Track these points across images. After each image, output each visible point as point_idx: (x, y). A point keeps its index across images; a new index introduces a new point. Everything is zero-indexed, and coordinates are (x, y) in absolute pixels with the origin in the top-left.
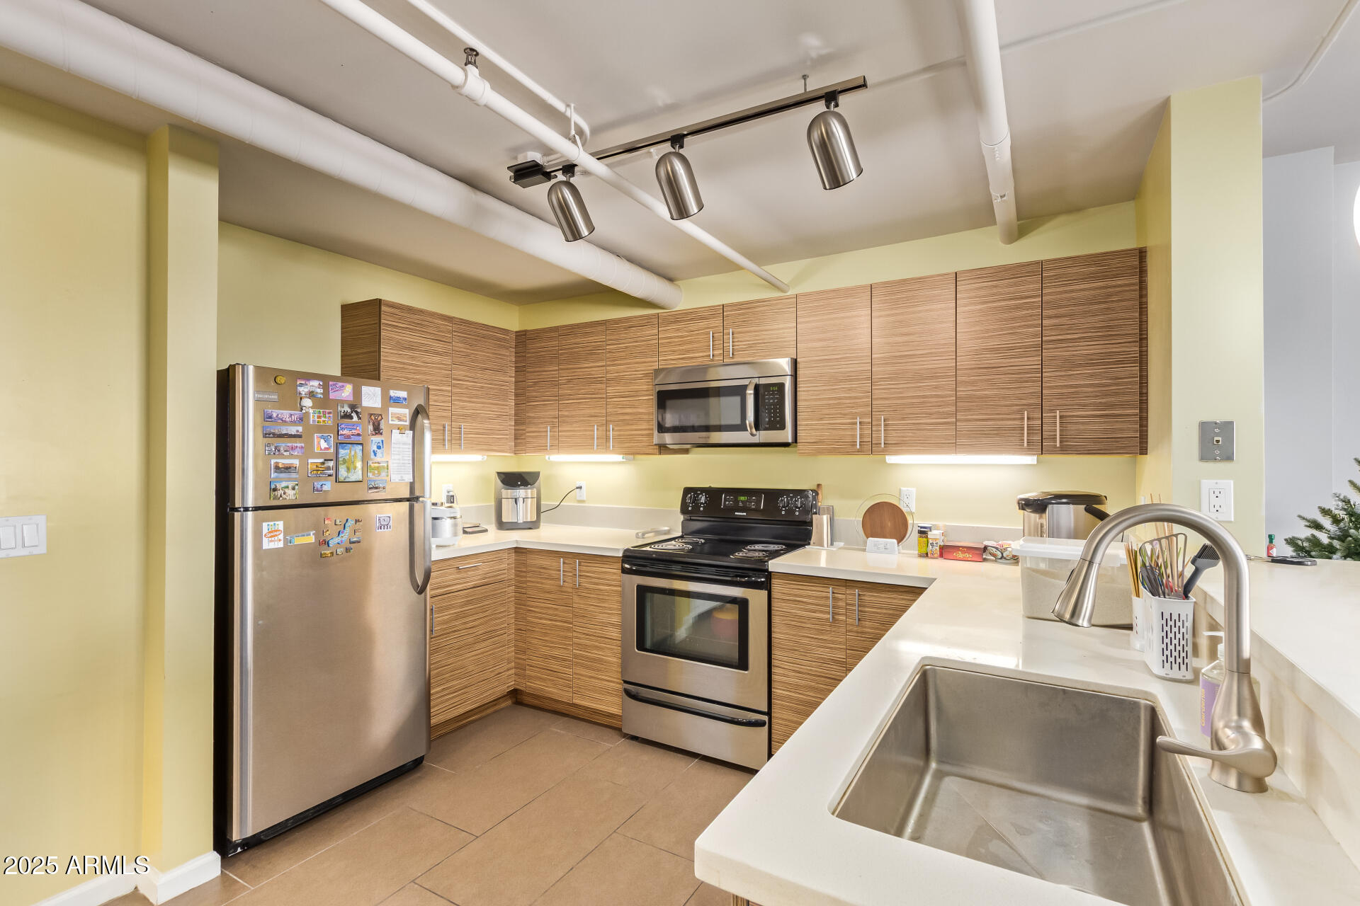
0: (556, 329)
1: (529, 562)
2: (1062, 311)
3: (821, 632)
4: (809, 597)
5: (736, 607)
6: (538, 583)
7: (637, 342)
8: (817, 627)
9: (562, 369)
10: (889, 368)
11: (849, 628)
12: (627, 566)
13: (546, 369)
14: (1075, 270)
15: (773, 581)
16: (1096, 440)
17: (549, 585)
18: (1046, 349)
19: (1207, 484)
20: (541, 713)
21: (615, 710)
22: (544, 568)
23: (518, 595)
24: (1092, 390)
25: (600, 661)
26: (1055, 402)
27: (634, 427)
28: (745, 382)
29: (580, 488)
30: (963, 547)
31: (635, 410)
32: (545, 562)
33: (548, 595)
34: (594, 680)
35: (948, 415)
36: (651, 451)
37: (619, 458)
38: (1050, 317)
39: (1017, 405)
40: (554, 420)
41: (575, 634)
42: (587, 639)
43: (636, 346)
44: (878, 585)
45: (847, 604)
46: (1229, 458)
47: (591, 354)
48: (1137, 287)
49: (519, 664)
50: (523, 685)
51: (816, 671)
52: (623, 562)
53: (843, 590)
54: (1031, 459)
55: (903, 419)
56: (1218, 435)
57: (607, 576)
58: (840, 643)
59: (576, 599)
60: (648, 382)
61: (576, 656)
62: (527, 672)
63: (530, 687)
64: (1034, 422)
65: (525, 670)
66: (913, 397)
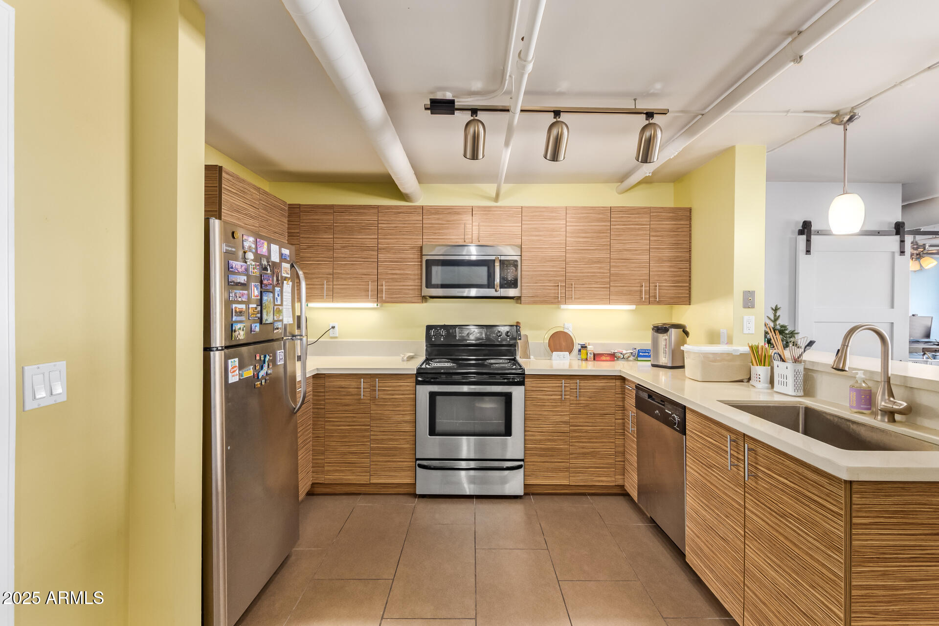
0: (331, 207)
1: (327, 384)
2: (658, 234)
3: (555, 406)
4: (548, 387)
5: (503, 398)
6: (336, 399)
7: (404, 224)
8: (553, 404)
9: (336, 238)
10: (575, 256)
11: (572, 402)
12: (420, 379)
13: (320, 236)
14: (663, 214)
15: (526, 380)
16: (671, 298)
17: (348, 399)
18: (652, 252)
19: (746, 318)
20: (337, 497)
21: (408, 481)
22: (343, 388)
23: (316, 410)
24: (670, 273)
25: (395, 449)
26: (656, 278)
27: (402, 284)
28: (493, 258)
29: (333, 327)
30: (605, 354)
31: (402, 272)
32: (343, 383)
33: (347, 408)
34: (389, 463)
35: (605, 283)
36: (416, 301)
37: (375, 305)
38: (653, 236)
39: (638, 279)
40: (329, 276)
41: (372, 433)
42: (383, 435)
43: (404, 227)
44: (588, 377)
45: (571, 389)
46: (753, 307)
47: (363, 229)
48: (688, 226)
49: (317, 463)
50: (322, 478)
51: (552, 430)
52: (417, 377)
53: (568, 381)
54: (633, 307)
55: (583, 284)
56: (750, 297)
57: (402, 389)
58: (566, 411)
59: (373, 407)
60: (414, 253)
61: (372, 449)
62: (326, 468)
63: (329, 479)
64: (647, 289)
65: (324, 467)
66: (588, 272)
